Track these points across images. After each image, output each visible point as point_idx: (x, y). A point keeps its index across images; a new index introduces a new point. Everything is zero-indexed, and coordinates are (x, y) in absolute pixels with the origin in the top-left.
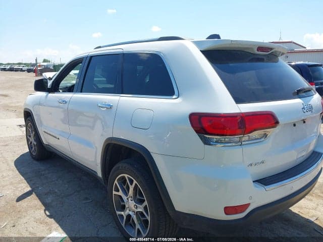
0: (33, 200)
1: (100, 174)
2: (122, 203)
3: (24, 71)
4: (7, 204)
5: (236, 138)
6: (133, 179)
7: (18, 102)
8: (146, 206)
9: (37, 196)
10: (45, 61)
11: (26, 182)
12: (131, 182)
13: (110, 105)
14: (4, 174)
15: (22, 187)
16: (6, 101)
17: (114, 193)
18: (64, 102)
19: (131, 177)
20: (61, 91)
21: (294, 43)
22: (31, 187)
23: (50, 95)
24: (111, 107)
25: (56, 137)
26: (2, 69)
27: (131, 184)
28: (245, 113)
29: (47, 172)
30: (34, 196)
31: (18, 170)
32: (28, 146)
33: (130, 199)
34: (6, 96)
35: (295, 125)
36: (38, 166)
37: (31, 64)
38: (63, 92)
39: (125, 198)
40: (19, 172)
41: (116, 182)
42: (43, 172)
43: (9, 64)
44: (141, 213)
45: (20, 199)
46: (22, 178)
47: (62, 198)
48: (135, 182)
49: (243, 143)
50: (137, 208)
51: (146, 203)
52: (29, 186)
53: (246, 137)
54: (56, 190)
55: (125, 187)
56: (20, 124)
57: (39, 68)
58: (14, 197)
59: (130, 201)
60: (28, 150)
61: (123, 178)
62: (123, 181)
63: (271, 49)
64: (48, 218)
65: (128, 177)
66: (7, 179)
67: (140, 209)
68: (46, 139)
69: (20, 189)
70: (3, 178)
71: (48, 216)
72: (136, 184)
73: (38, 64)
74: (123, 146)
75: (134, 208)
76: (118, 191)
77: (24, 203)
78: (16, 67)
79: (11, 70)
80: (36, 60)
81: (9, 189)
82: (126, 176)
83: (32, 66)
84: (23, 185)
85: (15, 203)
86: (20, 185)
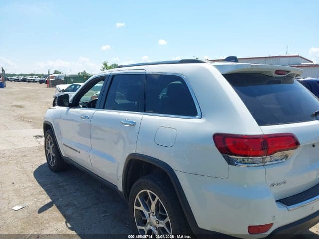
0: (54, 212)
1: (120, 188)
2: (143, 218)
3: (36, 82)
4: (29, 215)
5: (259, 159)
6: (155, 195)
7: (33, 113)
8: (169, 221)
9: (58, 207)
10: (56, 72)
11: (46, 194)
12: (153, 198)
13: (133, 123)
14: (25, 185)
15: (43, 198)
16: (21, 112)
17: (135, 207)
18: (87, 118)
19: (153, 193)
20: (81, 106)
21: (300, 57)
22: (51, 198)
23: (71, 109)
24: (134, 124)
25: (76, 151)
26: (15, 79)
27: (153, 199)
28: (267, 135)
29: (65, 183)
30: (54, 207)
31: (38, 181)
32: (47, 157)
33: (151, 214)
34: (21, 106)
35: (313, 146)
36: (57, 178)
37: (43, 75)
38: (83, 107)
39: (146, 212)
40: (39, 183)
41: (137, 197)
42: (61, 184)
43: (21, 75)
44: (163, 228)
45: (41, 210)
46: (42, 189)
47: (82, 210)
48: (157, 198)
49: (266, 164)
50: (158, 223)
51: (168, 219)
52: (49, 197)
53: (268, 158)
54: (76, 203)
55: (146, 202)
56: (36, 135)
57: (51, 79)
58: (36, 208)
59: (151, 216)
60: (46, 162)
61: (145, 193)
62: (145, 196)
63: (288, 72)
64: (69, 230)
65: (150, 193)
66: (28, 190)
67: (162, 224)
68: (65, 152)
69: (41, 200)
70: (24, 189)
71: (69, 228)
72: (158, 200)
73: (50, 76)
74: (144, 162)
75: (155, 224)
76: (139, 205)
77: (46, 214)
78: (29, 78)
79: (24, 80)
80: (49, 72)
81: (31, 200)
82: (148, 191)
83: (44, 77)
84: (43, 196)
85: (37, 214)
86: (41, 196)
